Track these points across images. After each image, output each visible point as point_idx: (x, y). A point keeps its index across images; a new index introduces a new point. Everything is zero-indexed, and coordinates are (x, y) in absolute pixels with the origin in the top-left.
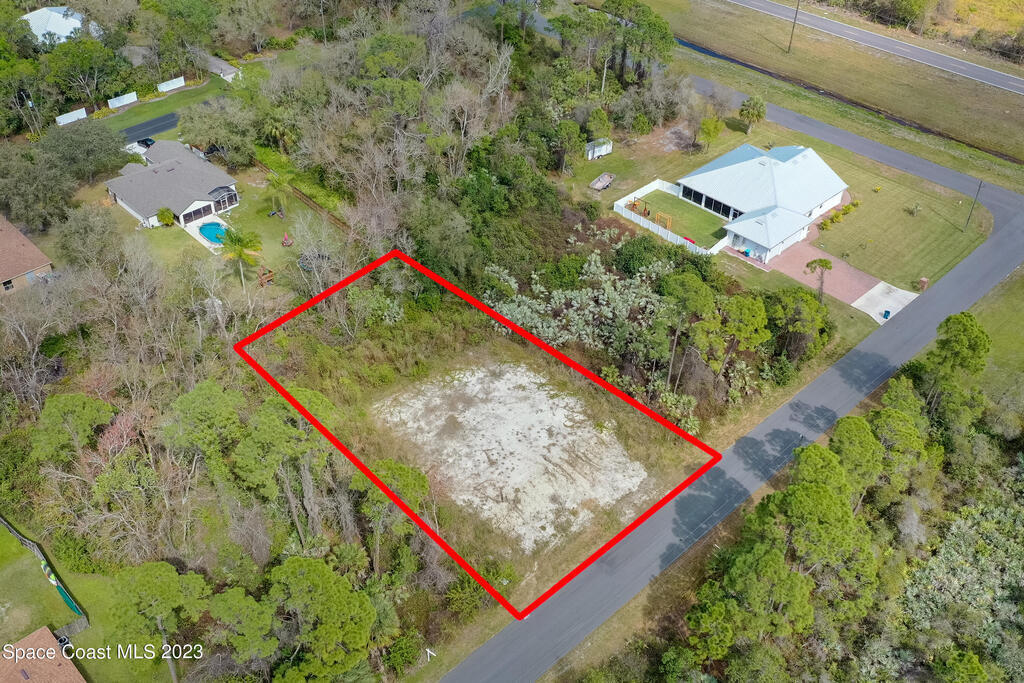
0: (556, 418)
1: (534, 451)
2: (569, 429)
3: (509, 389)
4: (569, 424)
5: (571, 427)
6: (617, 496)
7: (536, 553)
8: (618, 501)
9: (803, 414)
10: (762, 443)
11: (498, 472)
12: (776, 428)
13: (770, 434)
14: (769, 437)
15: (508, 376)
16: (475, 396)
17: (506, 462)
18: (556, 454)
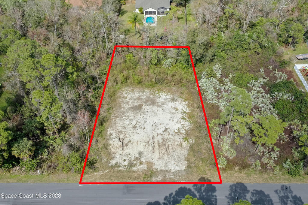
0: (175, 127)
1: (153, 132)
2: (174, 133)
3: (171, 107)
4: (176, 131)
5: (176, 133)
6: (163, 169)
7: (112, 167)
8: (161, 171)
9: (284, 193)
10: (248, 191)
11: (132, 131)
12: (263, 190)
13: (257, 191)
14: (255, 192)
15: (177, 103)
16: (158, 103)
17: (139, 130)
18: (159, 139)
